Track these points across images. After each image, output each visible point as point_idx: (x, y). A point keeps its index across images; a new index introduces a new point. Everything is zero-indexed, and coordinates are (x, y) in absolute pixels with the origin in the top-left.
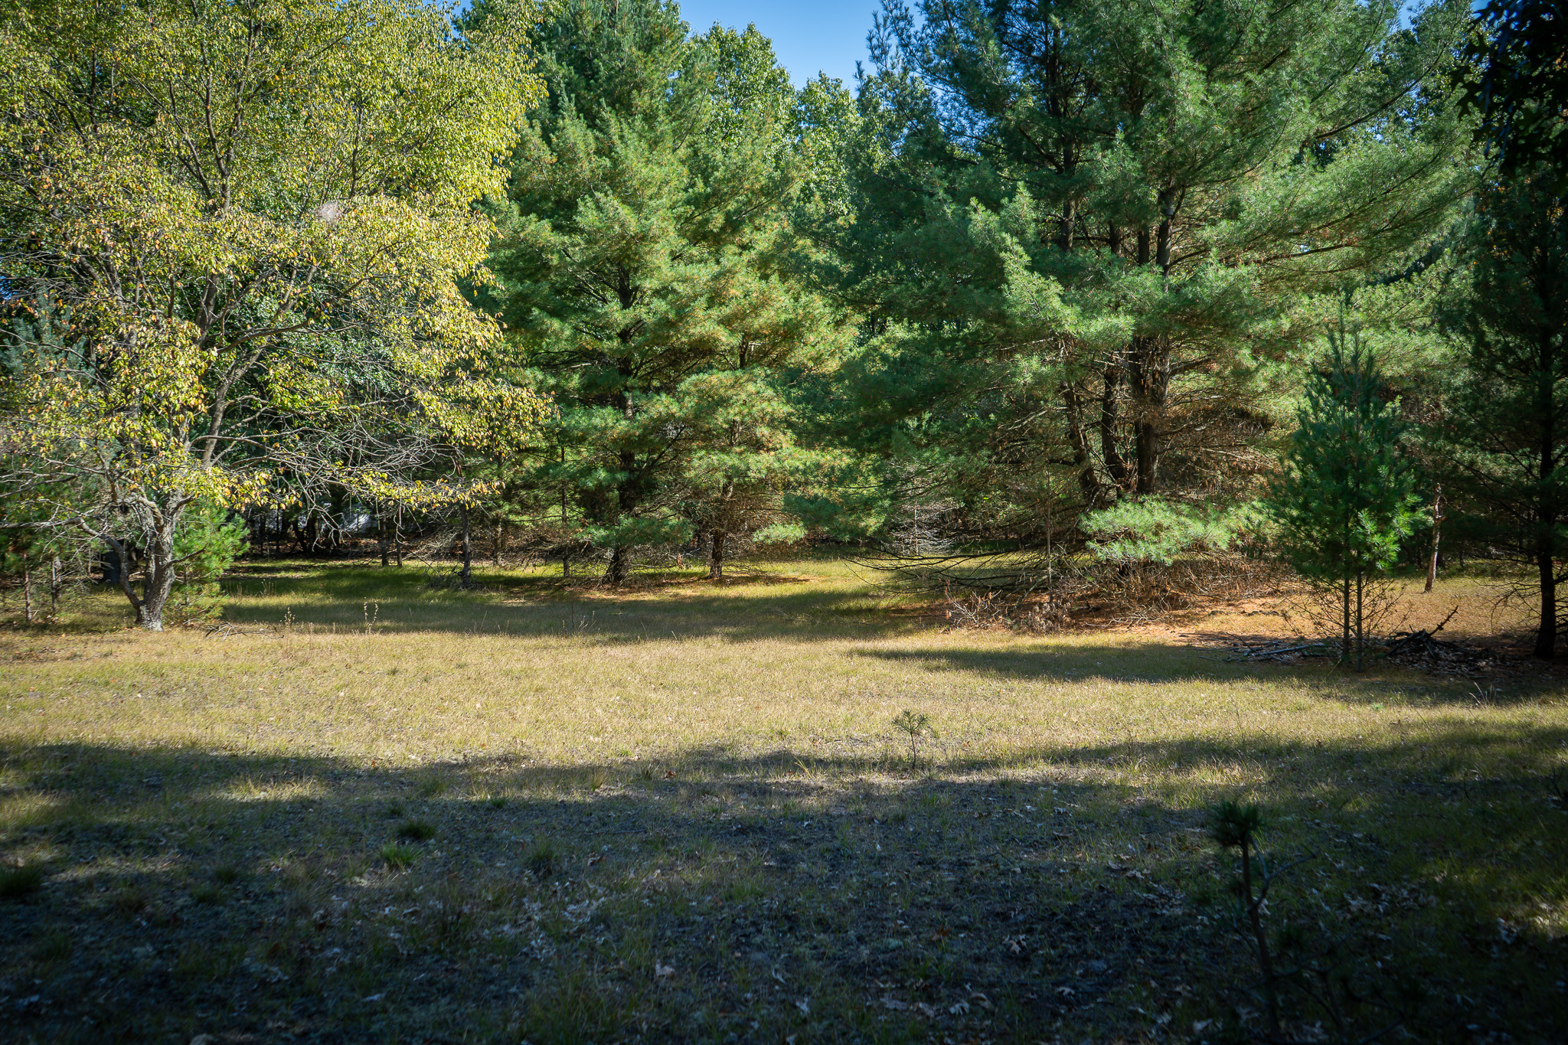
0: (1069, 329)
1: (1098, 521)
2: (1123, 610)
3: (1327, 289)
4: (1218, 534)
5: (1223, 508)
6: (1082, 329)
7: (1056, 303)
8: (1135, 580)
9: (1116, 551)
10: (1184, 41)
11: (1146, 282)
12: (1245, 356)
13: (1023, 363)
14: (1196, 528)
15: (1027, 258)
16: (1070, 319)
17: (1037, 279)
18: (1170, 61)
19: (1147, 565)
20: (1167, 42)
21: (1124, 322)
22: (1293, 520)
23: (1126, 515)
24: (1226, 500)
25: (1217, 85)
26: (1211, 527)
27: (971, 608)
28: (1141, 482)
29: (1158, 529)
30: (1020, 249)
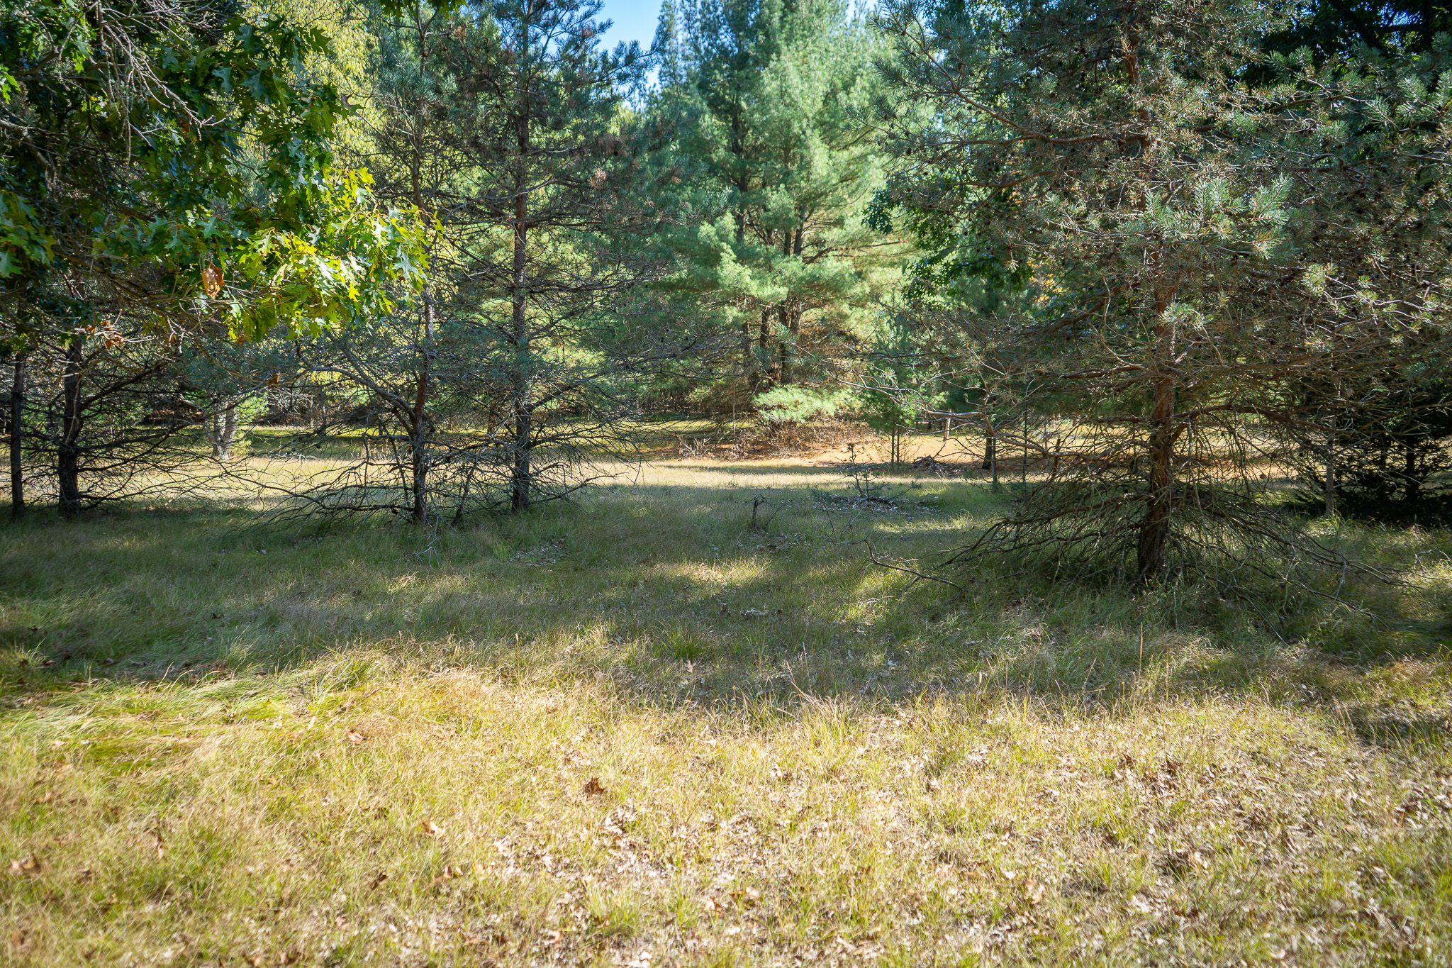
0: (753, 293)
1: (763, 399)
2: (777, 449)
3: (892, 265)
4: (829, 406)
5: (831, 391)
6: (760, 293)
7: (748, 279)
8: (784, 433)
9: (776, 415)
10: (817, 132)
11: (792, 266)
12: (845, 308)
13: (728, 312)
14: (817, 403)
15: (734, 256)
16: (755, 289)
17: (739, 267)
18: (810, 143)
19: (791, 423)
20: (809, 132)
21: (783, 291)
22: (868, 400)
23: (777, 395)
24: (834, 387)
25: (834, 153)
26: (826, 402)
27: (694, 447)
28: (783, 376)
29: (796, 404)
30: (731, 251)
